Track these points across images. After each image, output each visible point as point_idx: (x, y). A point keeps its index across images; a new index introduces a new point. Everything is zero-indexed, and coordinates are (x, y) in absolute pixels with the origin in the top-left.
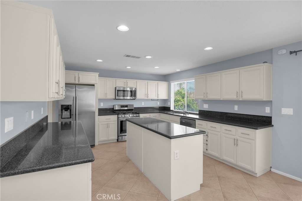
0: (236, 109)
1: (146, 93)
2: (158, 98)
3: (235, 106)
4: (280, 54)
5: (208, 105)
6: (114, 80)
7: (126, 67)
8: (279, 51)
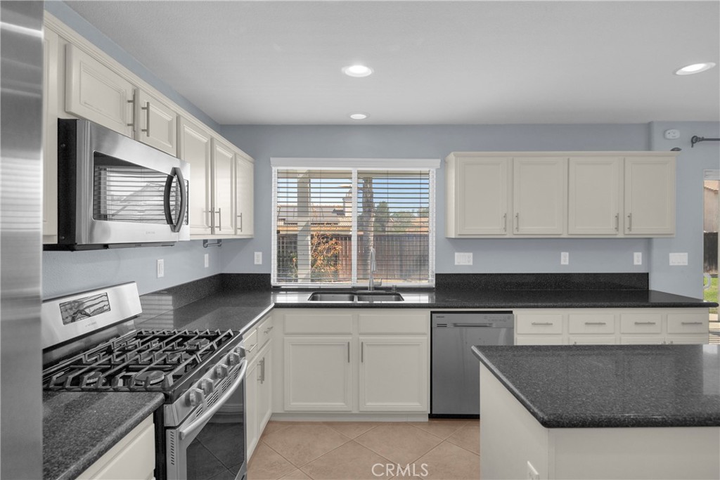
0: (565, 263)
3: (563, 254)
4: (671, 138)
5: (471, 254)
8: (668, 132)
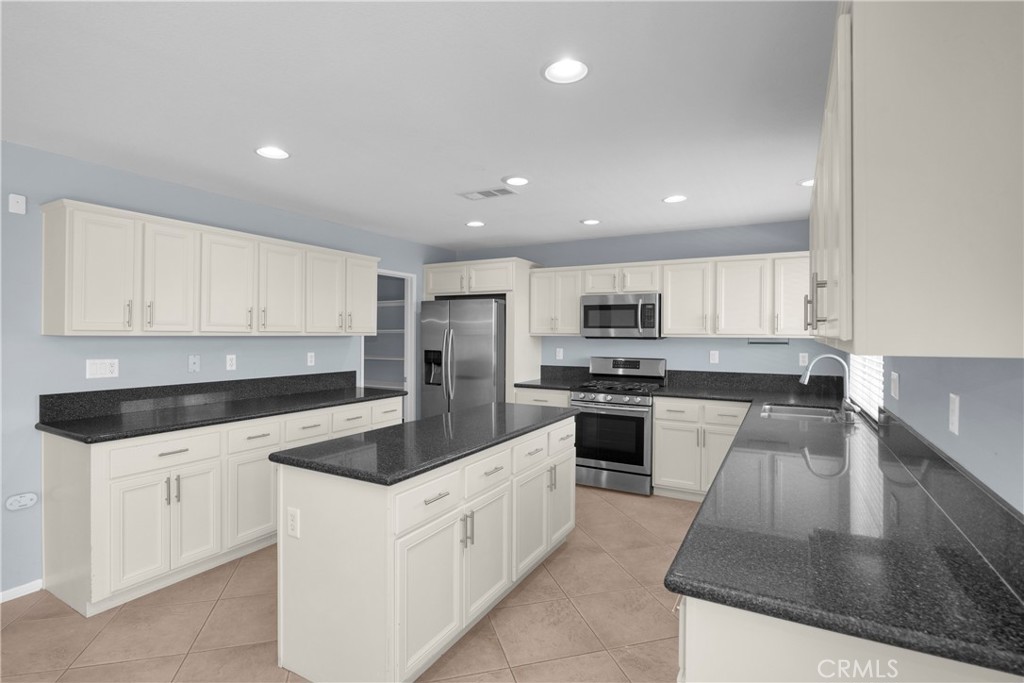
1: (709, 312)
2: (774, 333)
6: (577, 271)
7: (582, 222)
